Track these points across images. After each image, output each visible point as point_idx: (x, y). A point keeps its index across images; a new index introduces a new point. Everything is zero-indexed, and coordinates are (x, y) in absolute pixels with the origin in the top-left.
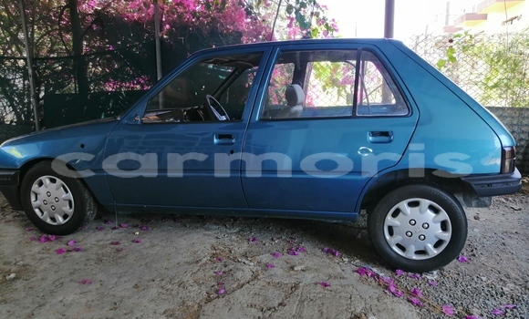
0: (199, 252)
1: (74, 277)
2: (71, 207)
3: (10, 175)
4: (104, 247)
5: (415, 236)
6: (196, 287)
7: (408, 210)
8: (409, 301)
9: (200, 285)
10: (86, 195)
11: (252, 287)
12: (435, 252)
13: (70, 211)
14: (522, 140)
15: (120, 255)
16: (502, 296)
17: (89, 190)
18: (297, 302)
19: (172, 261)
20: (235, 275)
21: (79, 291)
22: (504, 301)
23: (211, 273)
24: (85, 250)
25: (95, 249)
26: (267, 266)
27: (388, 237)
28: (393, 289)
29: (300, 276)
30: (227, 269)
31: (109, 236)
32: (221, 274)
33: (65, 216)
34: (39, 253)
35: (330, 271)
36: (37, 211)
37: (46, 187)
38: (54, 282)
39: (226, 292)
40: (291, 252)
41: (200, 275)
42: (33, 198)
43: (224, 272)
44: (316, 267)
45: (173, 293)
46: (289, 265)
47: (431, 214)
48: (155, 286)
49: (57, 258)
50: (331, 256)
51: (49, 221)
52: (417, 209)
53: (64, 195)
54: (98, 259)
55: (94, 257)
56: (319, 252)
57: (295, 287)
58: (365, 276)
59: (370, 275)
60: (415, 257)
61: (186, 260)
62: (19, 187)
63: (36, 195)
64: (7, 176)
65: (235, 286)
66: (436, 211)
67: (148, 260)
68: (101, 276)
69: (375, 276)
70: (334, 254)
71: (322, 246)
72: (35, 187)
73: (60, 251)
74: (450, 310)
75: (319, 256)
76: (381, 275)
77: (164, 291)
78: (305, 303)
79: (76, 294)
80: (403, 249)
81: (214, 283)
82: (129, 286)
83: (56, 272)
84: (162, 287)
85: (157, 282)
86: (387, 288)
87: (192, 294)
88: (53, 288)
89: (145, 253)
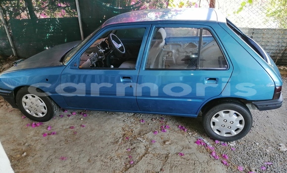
0: (117, 134)
1: (57, 154)
2: (45, 109)
3: (9, 93)
4: (66, 130)
5: (226, 127)
6: (119, 161)
7: (224, 115)
8: (222, 162)
9: (120, 159)
10: (53, 104)
11: (146, 158)
12: (235, 133)
13: (45, 111)
14: (283, 46)
15: (76, 137)
16: (266, 156)
17: (54, 101)
18: (169, 168)
19: (104, 142)
20: (137, 151)
21: (61, 165)
22: (267, 159)
23: (125, 150)
24: (57, 134)
25: (63, 132)
26: (152, 142)
27: (212, 126)
28: (214, 154)
29: (168, 148)
30: (132, 147)
31: (67, 122)
32: (130, 150)
33: (43, 113)
34: (34, 136)
35: (183, 143)
36: (27, 111)
37: (30, 100)
38: (47, 159)
39: (134, 163)
40: (163, 130)
41: (120, 151)
42: (24, 105)
43: (132, 149)
44: (175, 141)
45: (108, 164)
46: (162, 140)
47: (235, 117)
48: (98, 160)
49: (44, 140)
50: (183, 131)
51: (34, 115)
52: (228, 114)
53: (41, 104)
54: (66, 140)
55: (63, 138)
56: (177, 129)
57: (167, 157)
58: (200, 145)
59: (202, 144)
60: (225, 135)
61: (110, 140)
62: (15, 98)
63: (25, 103)
64: (7, 93)
65: (138, 158)
66: (238, 115)
67: (91, 141)
68: (70, 154)
69: (205, 145)
70: (184, 130)
71: (177, 123)
72: (24, 99)
73: (44, 135)
74: (242, 168)
75: (176, 132)
76: (208, 144)
77: (104, 164)
78: (173, 168)
79: (60, 167)
80: (219, 131)
81: (127, 157)
82: (86, 160)
83: (46, 151)
84: (102, 161)
85: (99, 157)
86: (211, 153)
87: (118, 165)
88: (47, 163)
89: (89, 135)
